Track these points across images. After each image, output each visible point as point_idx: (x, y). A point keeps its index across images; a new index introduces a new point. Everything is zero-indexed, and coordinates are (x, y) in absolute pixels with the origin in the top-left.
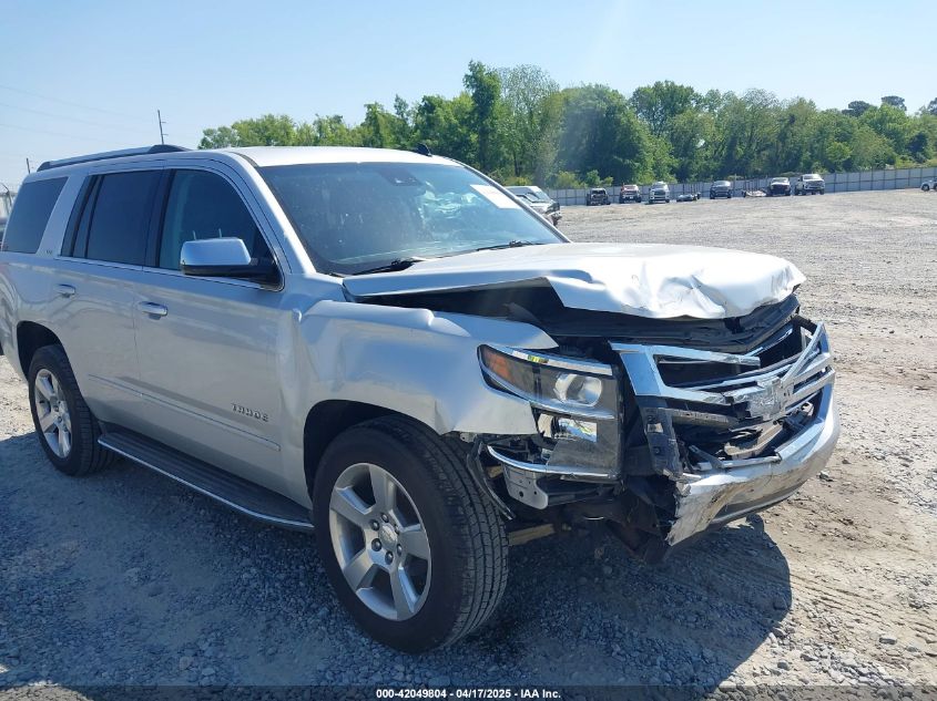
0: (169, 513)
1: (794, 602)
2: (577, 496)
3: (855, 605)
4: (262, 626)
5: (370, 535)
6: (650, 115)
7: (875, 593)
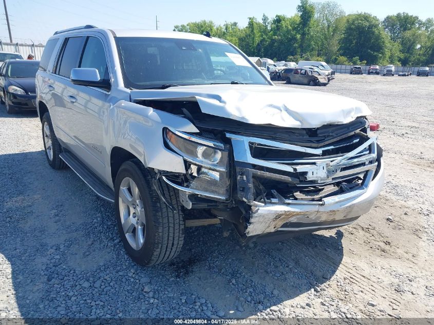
0: (82, 190)
1: (335, 276)
2: (208, 206)
3: (365, 284)
4: (90, 243)
5: (132, 211)
6: (392, 30)
7: (379, 280)
